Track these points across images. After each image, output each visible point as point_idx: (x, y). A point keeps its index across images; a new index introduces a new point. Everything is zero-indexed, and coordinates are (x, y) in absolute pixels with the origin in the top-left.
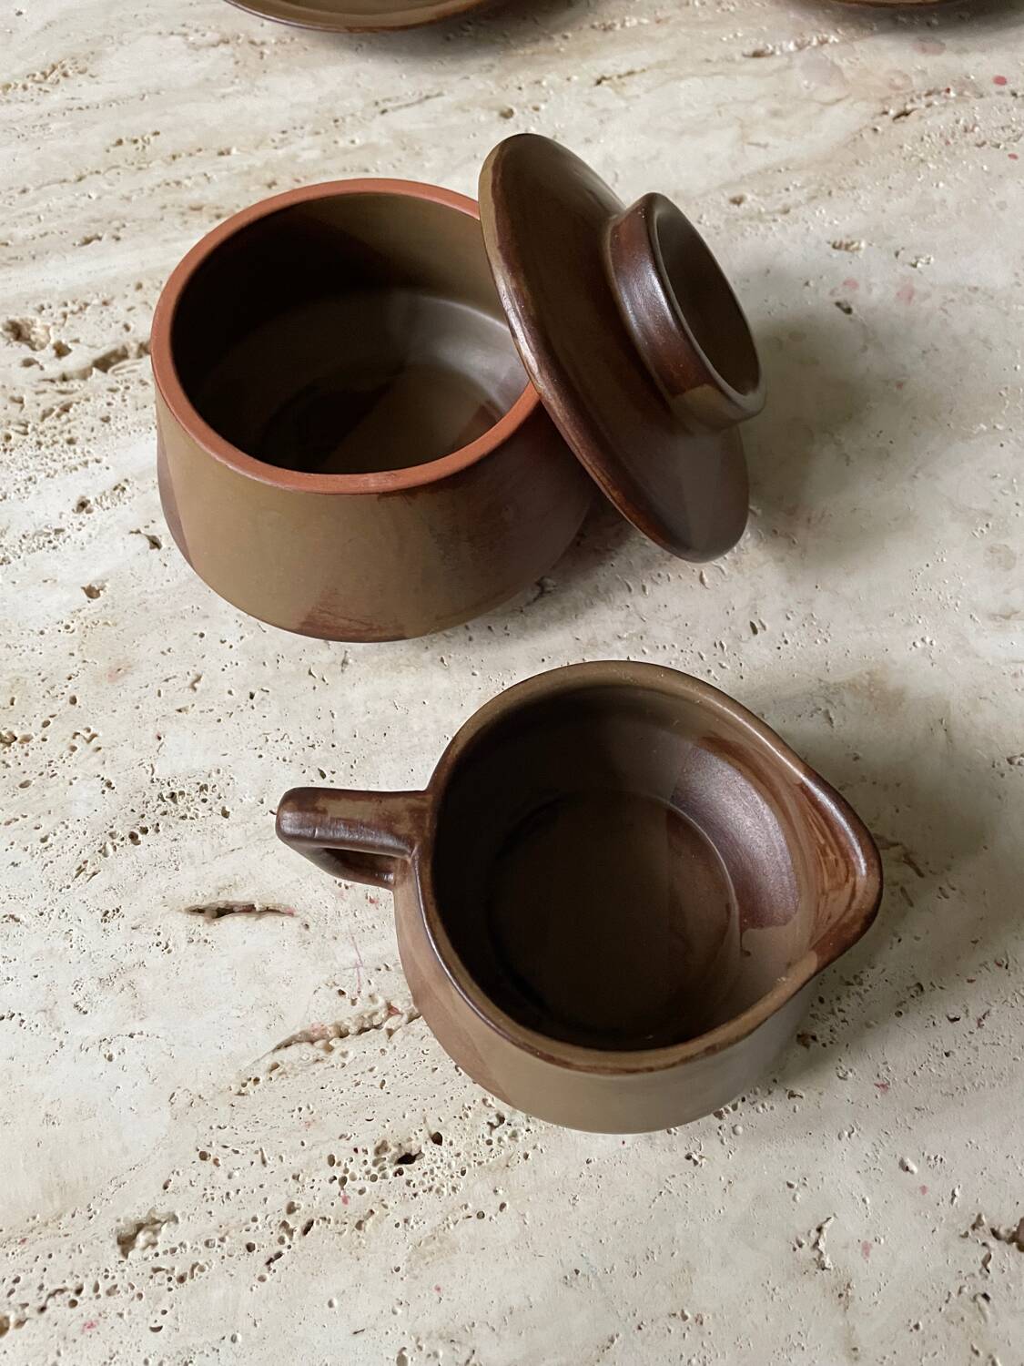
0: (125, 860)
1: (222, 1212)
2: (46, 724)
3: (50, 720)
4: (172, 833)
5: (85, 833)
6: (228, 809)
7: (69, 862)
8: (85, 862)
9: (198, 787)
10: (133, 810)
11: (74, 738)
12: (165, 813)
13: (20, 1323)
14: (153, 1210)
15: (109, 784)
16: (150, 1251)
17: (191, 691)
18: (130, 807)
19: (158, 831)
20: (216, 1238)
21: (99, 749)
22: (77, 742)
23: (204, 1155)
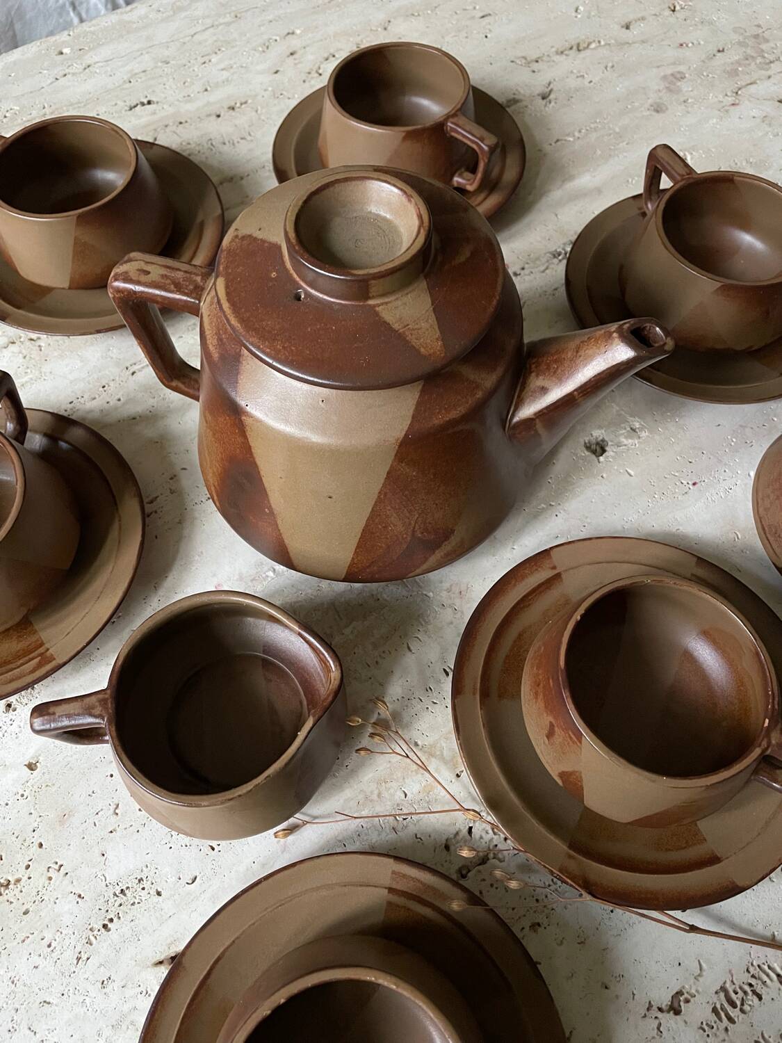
0: (104, 944)
2: (28, 867)
3: (30, 863)
4: (129, 917)
5: (74, 933)
6: (159, 890)
7: (70, 955)
8: (80, 953)
9: (137, 881)
10: (100, 909)
11: (48, 871)
12: (121, 905)
15: (80, 896)
17: (115, 816)
18: (97, 907)
19: (119, 918)
21: (67, 874)
22: (52, 873)
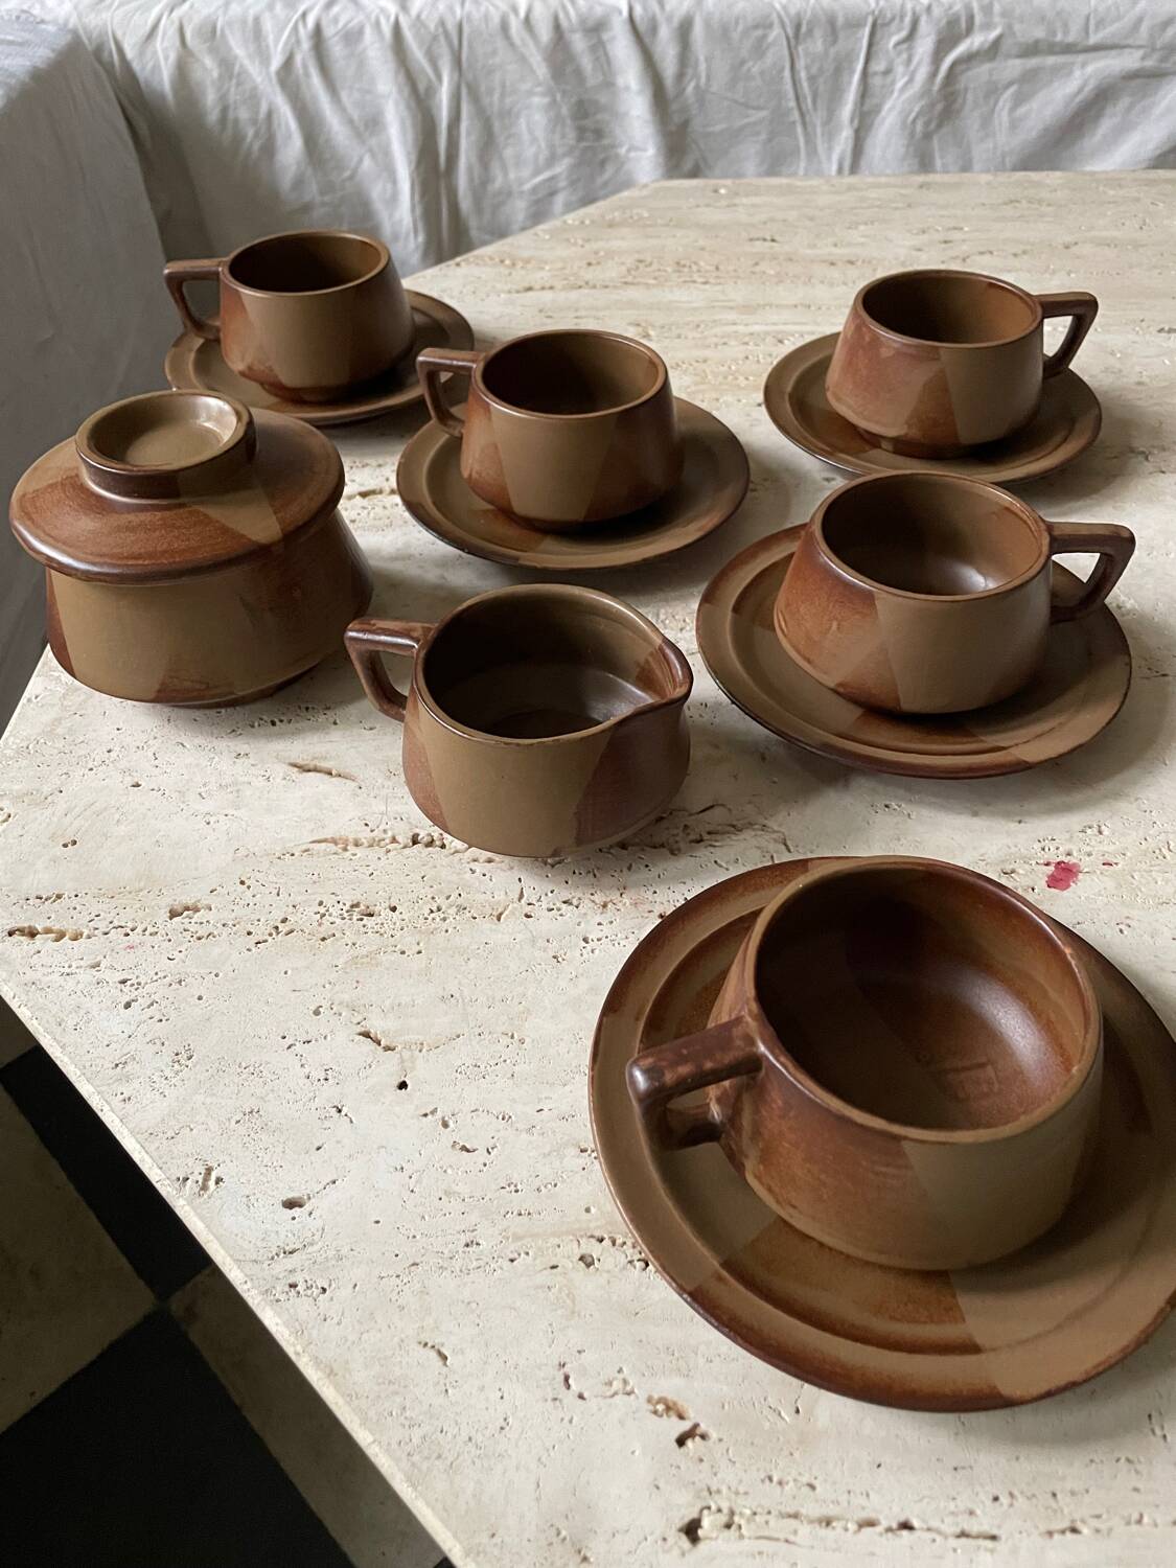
0: (262, 732)
1: (239, 911)
4: (298, 725)
5: (244, 714)
6: (338, 721)
7: (228, 725)
8: (238, 728)
9: (325, 707)
10: (279, 709)
12: (298, 715)
13: (89, 937)
14: (199, 901)
16: (187, 920)
19: (289, 722)
20: (230, 923)
23: (242, 883)
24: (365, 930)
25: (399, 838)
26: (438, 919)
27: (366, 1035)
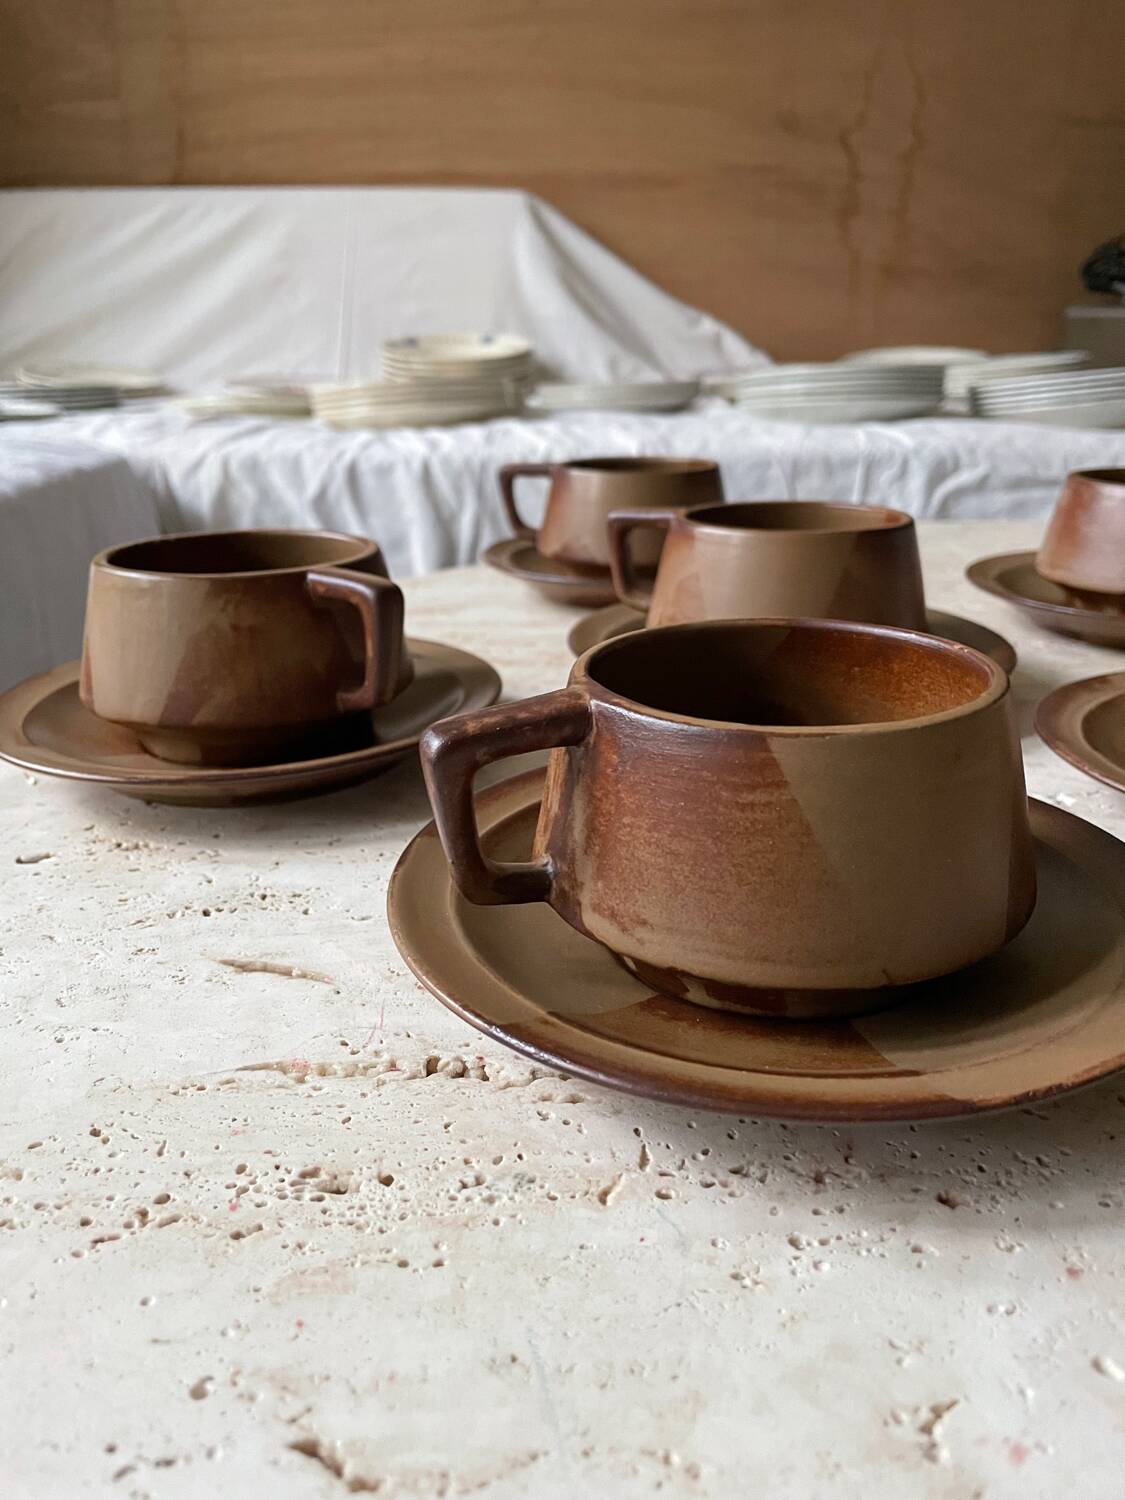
0: (187, 923)
4: (245, 916)
5: (163, 902)
6: (310, 910)
7: (133, 916)
8: (148, 918)
9: (292, 895)
10: (218, 898)
12: (248, 904)
18: (218, 895)
19: (232, 912)
20: (52, 1204)
23: (95, 1133)
24: (326, 1218)
25: (403, 1064)
26: (477, 1200)
27: (309, 1449)
